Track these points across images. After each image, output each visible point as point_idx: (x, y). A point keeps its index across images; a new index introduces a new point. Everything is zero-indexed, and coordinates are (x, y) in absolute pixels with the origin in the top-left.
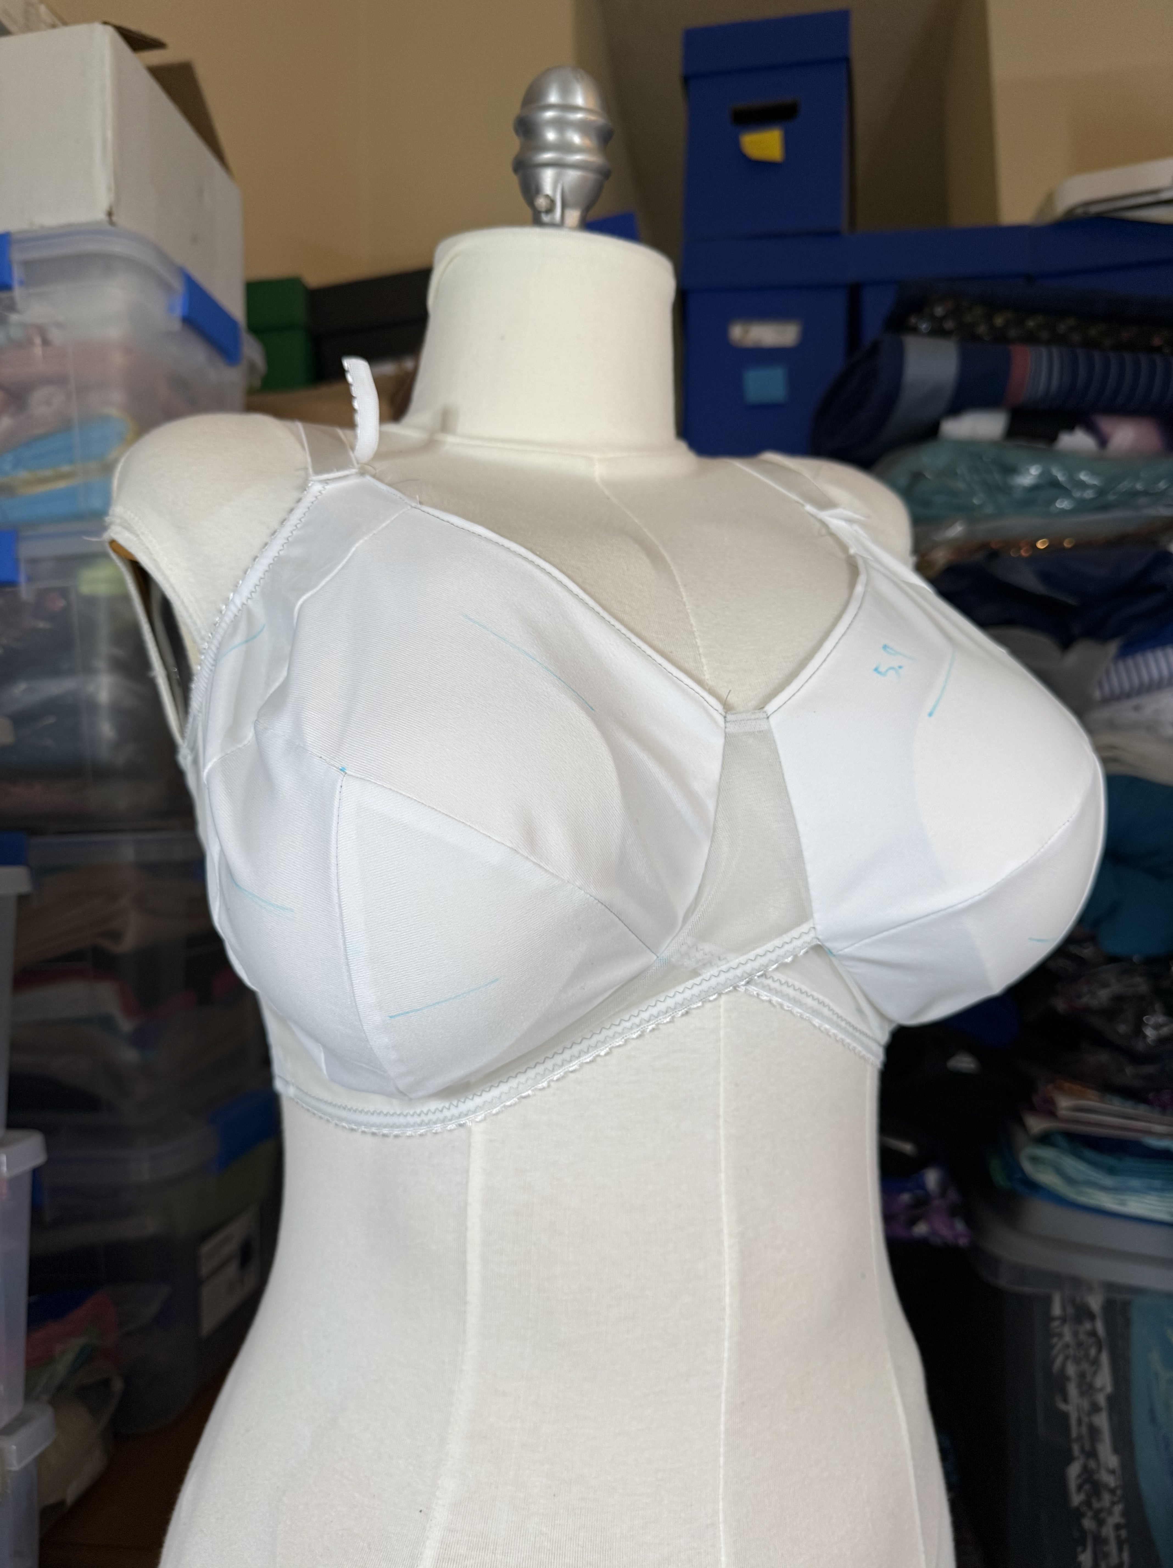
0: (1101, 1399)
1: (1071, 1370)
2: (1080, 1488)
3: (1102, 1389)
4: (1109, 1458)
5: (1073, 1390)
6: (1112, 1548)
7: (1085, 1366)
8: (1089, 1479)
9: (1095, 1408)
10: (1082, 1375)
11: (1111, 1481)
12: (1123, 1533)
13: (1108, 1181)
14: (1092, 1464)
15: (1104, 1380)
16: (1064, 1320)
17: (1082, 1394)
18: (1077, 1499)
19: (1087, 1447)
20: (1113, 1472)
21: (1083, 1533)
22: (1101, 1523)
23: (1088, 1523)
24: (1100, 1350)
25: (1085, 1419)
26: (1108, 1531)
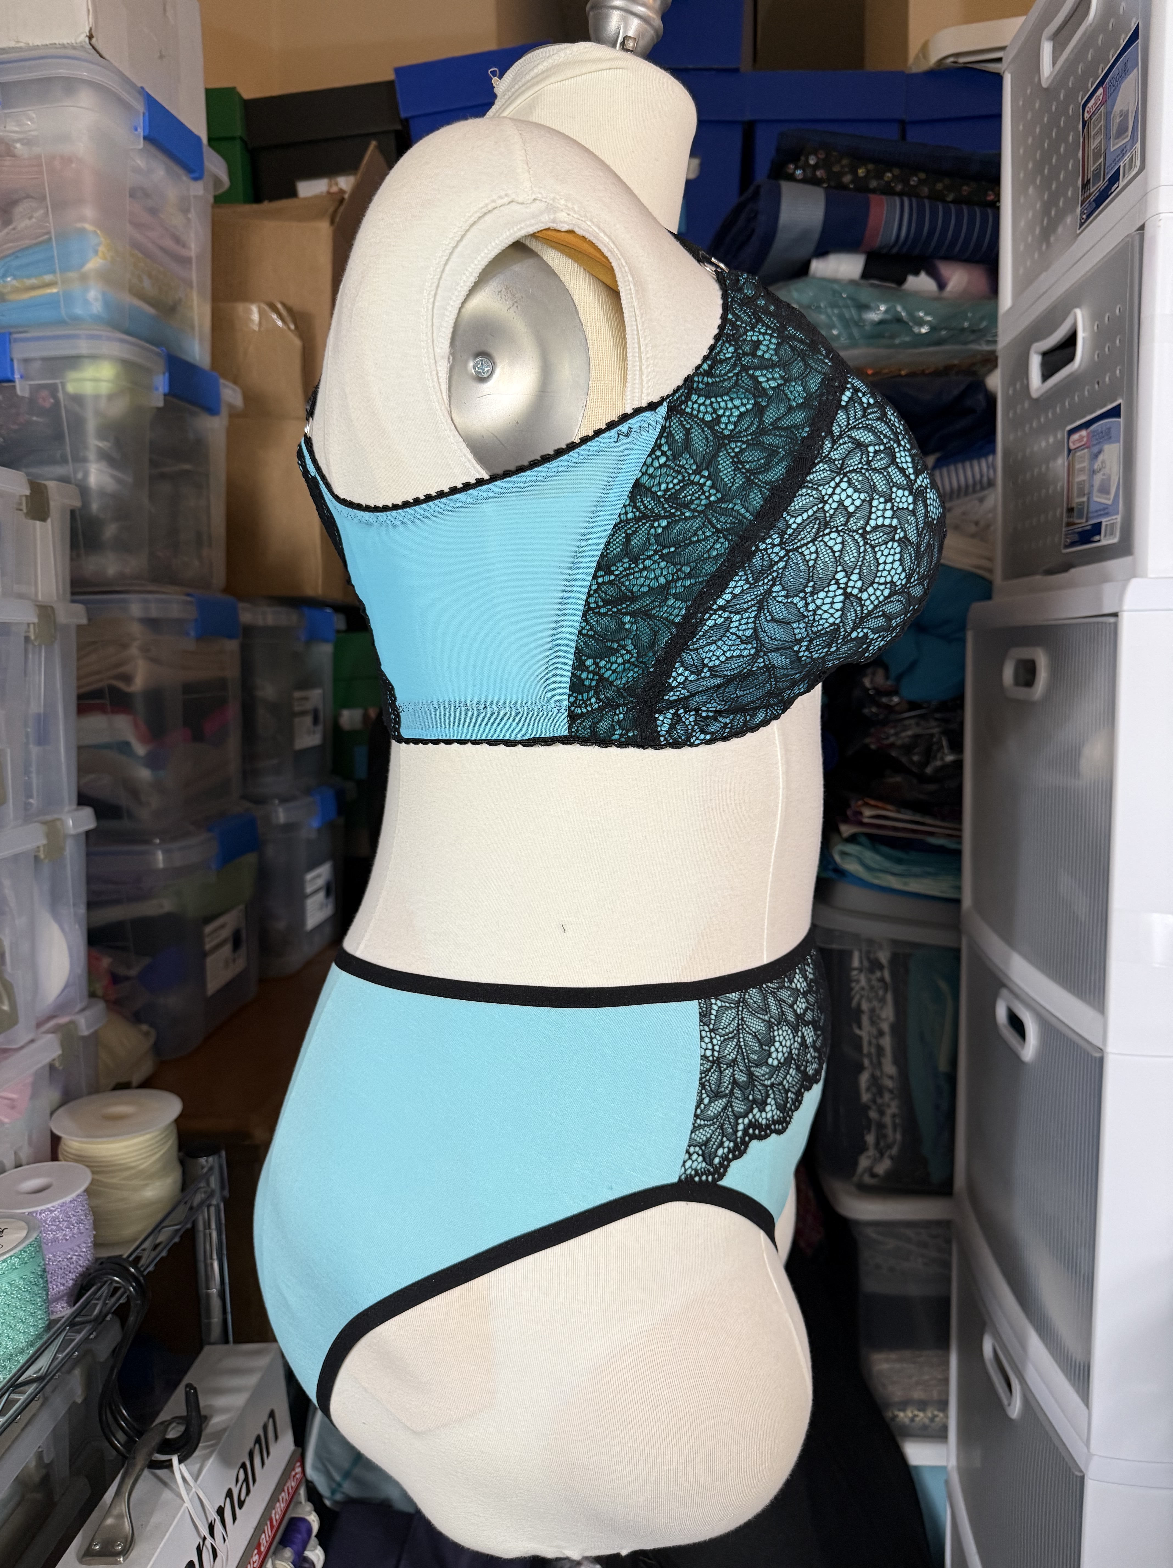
0: (885, 1027)
1: (865, 1006)
2: (868, 1089)
3: (887, 1019)
4: (889, 1068)
5: (865, 1020)
6: (889, 1131)
7: (875, 1003)
8: (875, 1082)
9: (881, 1033)
10: (872, 1010)
11: (889, 1084)
12: (897, 1121)
13: (898, 868)
14: (878, 1073)
15: (888, 1013)
16: (861, 970)
17: (873, 1022)
18: (865, 1097)
19: (875, 1060)
20: (891, 1077)
21: (869, 1120)
22: (882, 1113)
23: (873, 1114)
24: (886, 990)
25: (874, 1041)
26: (887, 1120)
